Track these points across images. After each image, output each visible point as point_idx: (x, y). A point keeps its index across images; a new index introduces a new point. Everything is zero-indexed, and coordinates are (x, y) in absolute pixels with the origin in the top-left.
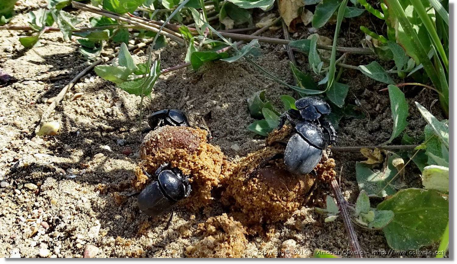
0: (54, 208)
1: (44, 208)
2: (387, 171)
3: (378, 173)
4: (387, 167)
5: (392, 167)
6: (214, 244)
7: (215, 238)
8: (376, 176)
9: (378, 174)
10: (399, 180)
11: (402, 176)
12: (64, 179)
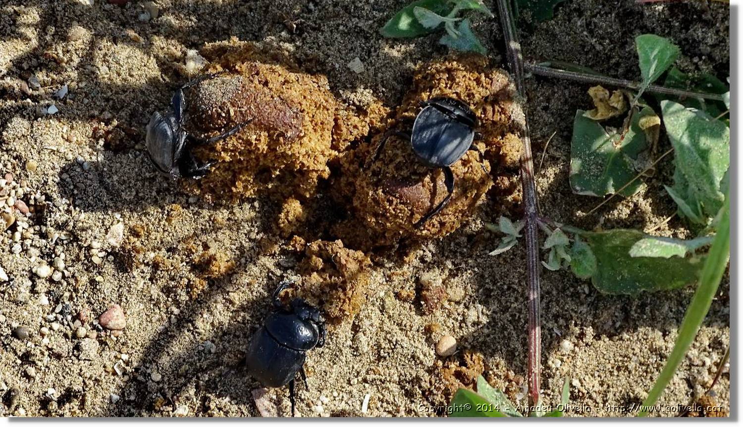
0: (32, 177)
1: (14, 175)
2: (629, 134)
3: (612, 134)
4: (630, 128)
5: (636, 128)
6: (321, 290)
7: (322, 277)
8: (607, 140)
9: (613, 136)
10: (646, 153)
11: (652, 147)
12: (40, 119)
